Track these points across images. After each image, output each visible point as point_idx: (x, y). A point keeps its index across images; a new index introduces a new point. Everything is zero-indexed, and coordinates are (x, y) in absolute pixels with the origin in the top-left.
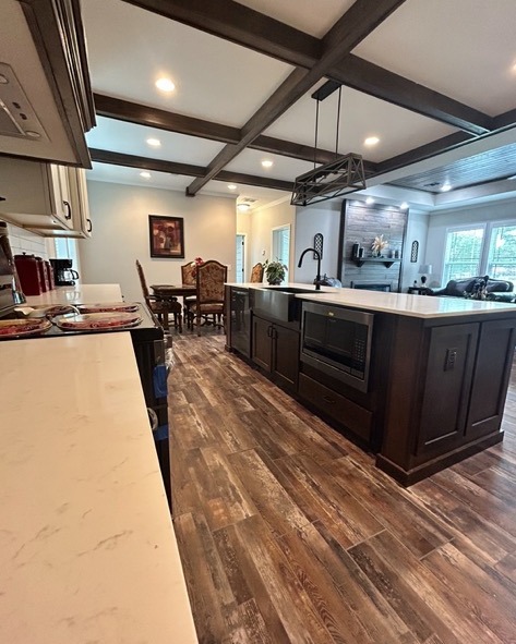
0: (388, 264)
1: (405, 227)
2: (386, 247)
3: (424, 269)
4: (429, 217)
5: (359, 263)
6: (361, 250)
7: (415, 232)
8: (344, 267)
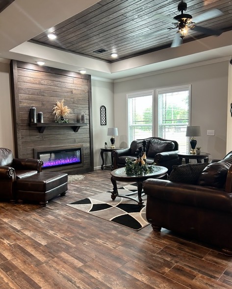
0: (75, 129)
1: (90, 92)
2: (68, 112)
3: (111, 132)
4: (114, 85)
5: (40, 129)
6: (39, 116)
7: (100, 97)
8: (19, 135)
